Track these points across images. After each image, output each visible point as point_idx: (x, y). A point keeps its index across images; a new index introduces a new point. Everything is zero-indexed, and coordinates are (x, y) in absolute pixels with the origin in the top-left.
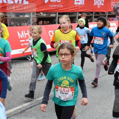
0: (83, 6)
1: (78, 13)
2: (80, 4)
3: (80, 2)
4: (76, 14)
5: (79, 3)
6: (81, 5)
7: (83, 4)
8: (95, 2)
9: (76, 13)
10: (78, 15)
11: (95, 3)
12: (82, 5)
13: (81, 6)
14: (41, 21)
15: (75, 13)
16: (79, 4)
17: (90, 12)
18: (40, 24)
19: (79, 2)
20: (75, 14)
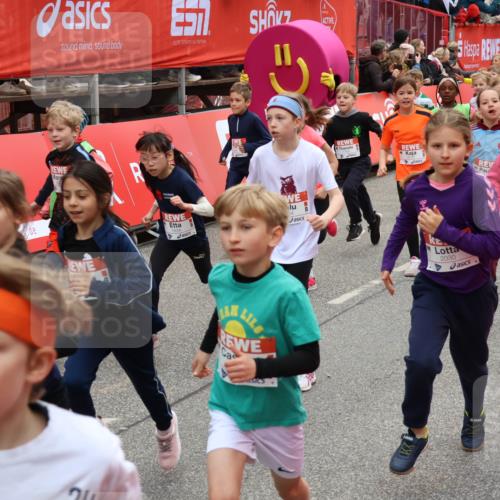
0: (204, 41)
1: (184, 72)
2: (193, 34)
3: (194, 24)
4: (177, 77)
5: (187, 28)
6: (195, 37)
7: (205, 33)
8: (253, 22)
9: (176, 73)
10: (186, 78)
11: (254, 26)
12: (202, 37)
13: (199, 41)
14: (26, 113)
15: (171, 72)
16: (189, 31)
17: (236, 66)
18: (25, 128)
19: (190, 24)
20: (171, 78)
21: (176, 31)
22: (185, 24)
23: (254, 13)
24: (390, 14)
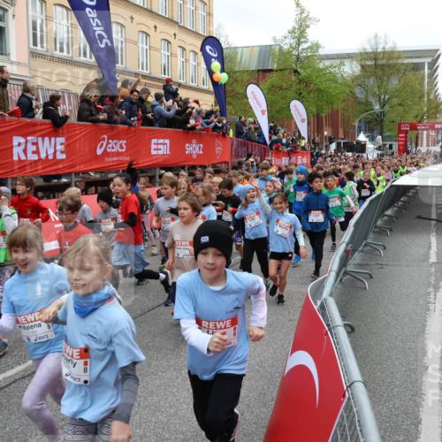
1: (158, 169)
2: (162, 153)
3: (162, 150)
7: (168, 153)
11: (187, 150)
12: (167, 155)
14: (92, 186)
18: (91, 192)
19: (160, 149)
21: (154, 152)
22: (158, 149)
23: (187, 145)
24: (244, 146)
